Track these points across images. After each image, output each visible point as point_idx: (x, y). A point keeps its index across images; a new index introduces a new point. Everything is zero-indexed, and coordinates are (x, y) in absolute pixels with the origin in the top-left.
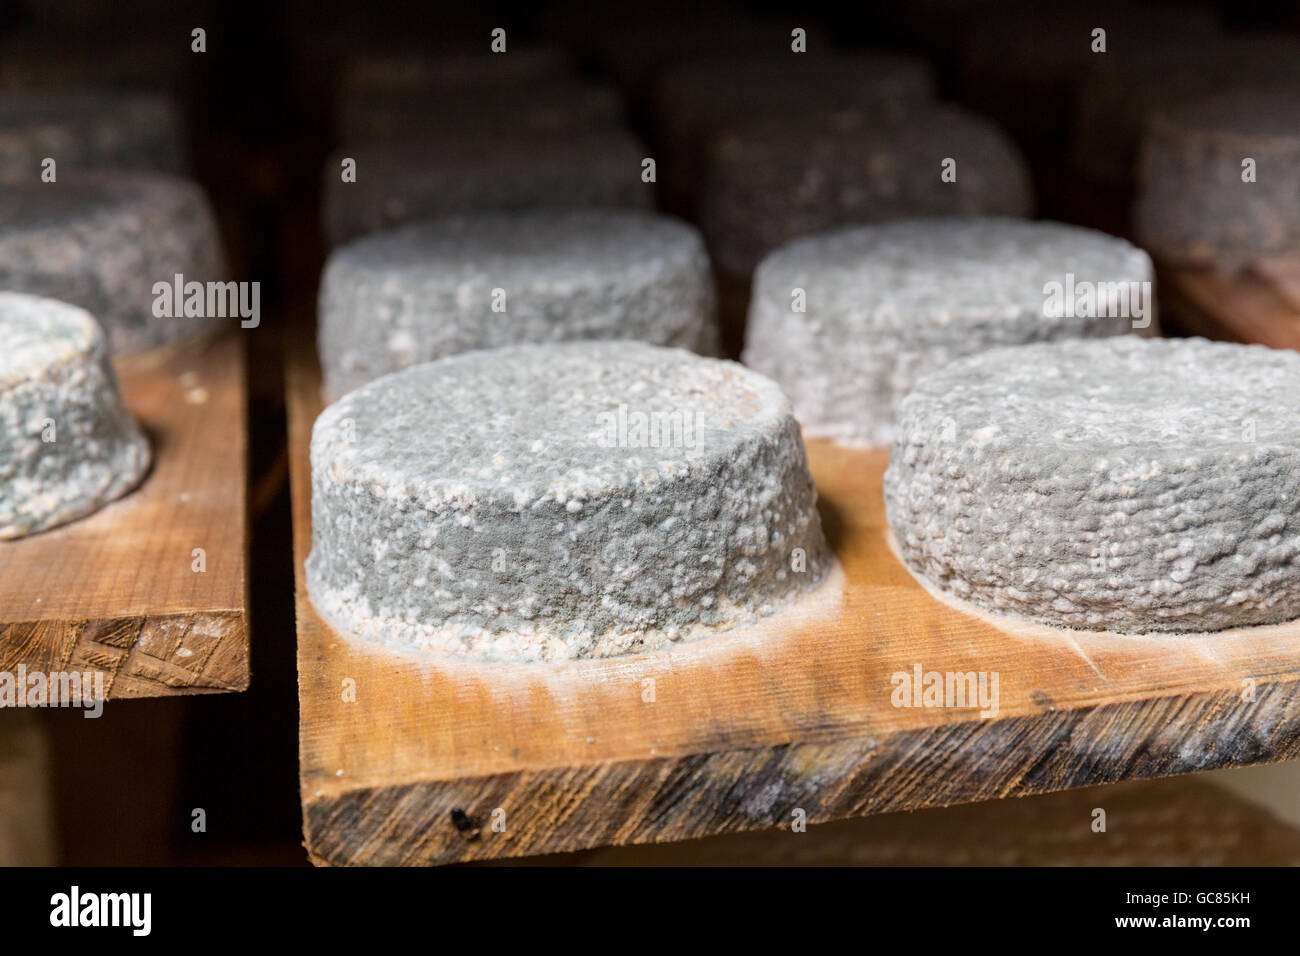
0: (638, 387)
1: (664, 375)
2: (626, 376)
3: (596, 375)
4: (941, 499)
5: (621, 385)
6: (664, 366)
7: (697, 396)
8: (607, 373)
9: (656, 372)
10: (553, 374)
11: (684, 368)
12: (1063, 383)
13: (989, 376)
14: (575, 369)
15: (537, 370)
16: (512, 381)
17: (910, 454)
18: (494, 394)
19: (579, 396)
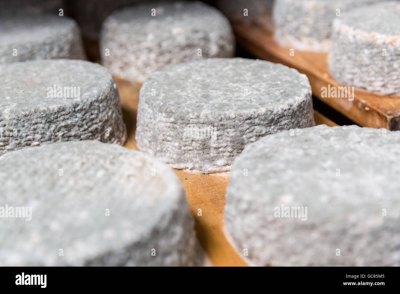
0: (101, 173)
1: (112, 163)
2: (93, 165)
3: (78, 165)
4: (263, 231)
5: (91, 172)
6: (111, 157)
7: (132, 179)
8: (83, 164)
9: (108, 162)
10: (55, 166)
11: (121, 158)
12: (307, 160)
13: (271, 157)
14: (67, 162)
15: (47, 165)
16: (35, 173)
17: (244, 206)
18: (27, 183)
19: (71, 182)
